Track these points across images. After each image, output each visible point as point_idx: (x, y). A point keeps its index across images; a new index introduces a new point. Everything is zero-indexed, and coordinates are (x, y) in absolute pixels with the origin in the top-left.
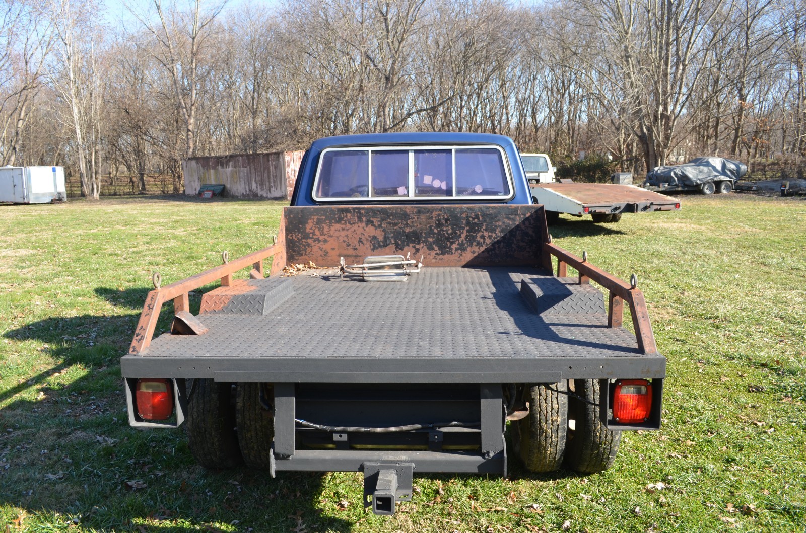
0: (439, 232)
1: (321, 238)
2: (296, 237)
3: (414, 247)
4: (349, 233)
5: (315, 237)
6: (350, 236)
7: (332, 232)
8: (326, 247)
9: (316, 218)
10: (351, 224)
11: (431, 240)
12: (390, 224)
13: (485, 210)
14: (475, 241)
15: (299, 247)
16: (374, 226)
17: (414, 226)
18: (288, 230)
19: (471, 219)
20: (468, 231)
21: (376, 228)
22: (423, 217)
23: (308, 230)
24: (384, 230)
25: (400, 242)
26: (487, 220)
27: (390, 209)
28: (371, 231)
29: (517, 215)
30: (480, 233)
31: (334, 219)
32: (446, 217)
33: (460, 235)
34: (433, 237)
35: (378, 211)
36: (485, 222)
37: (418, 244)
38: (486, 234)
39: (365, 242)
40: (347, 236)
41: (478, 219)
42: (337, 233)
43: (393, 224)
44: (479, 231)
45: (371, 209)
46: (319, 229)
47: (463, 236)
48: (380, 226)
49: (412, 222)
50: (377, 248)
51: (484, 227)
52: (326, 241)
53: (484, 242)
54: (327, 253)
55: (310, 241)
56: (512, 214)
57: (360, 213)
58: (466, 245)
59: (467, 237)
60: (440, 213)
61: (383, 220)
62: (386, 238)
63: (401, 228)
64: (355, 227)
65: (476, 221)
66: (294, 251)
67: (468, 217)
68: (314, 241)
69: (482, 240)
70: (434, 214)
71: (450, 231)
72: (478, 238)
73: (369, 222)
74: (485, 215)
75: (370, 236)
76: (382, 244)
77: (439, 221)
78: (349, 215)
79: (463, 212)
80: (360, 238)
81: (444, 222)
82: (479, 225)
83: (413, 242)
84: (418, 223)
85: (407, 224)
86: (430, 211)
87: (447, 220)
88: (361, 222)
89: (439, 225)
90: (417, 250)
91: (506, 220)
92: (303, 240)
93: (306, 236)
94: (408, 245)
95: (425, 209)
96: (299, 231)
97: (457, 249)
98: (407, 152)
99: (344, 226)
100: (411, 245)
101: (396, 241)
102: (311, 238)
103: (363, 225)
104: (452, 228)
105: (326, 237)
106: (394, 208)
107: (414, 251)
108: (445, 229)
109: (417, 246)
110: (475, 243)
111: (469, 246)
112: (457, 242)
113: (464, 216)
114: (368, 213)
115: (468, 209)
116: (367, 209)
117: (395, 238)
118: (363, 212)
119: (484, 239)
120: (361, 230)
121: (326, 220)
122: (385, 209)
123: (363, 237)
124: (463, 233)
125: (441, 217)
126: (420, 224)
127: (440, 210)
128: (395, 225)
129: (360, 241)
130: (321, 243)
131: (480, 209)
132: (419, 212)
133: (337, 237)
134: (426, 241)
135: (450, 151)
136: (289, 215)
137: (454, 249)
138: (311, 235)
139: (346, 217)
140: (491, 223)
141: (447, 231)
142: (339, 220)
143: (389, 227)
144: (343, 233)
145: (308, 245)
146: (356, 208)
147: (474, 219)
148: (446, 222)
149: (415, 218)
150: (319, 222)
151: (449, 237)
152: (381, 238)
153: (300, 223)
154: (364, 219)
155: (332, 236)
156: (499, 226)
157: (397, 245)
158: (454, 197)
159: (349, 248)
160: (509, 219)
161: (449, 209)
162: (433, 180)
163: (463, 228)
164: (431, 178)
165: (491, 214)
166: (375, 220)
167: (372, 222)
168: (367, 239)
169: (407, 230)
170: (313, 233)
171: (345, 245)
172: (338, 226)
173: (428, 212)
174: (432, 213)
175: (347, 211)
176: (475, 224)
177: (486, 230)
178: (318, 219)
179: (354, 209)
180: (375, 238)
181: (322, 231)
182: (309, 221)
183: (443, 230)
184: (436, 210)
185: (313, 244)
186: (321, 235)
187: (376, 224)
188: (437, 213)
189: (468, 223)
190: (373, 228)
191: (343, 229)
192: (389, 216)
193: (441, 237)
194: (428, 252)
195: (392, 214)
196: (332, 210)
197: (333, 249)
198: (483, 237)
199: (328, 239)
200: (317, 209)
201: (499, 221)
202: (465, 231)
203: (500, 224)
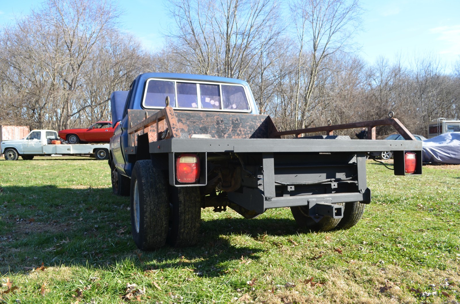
0: (218, 127)
11: (213, 132)
12: (191, 122)
13: (241, 116)
14: (236, 133)
16: (182, 123)
17: (204, 124)
19: (234, 121)
20: (233, 128)
21: (184, 124)
22: (209, 119)
24: (188, 126)
27: (191, 113)
29: (257, 119)
30: (239, 129)
32: (221, 119)
33: (229, 129)
34: (215, 130)
35: (185, 114)
36: (241, 122)
38: (242, 129)
41: (238, 121)
43: (193, 122)
44: (238, 127)
47: (230, 130)
48: (186, 123)
49: (204, 121)
51: (241, 126)
53: (241, 134)
56: (254, 119)
58: (232, 135)
59: (232, 130)
60: (218, 117)
61: (187, 119)
62: (189, 130)
63: (197, 125)
65: (237, 122)
69: (240, 133)
70: (215, 118)
71: (224, 127)
72: (238, 132)
74: (241, 119)
77: (218, 121)
79: (230, 117)
81: (220, 122)
82: (238, 124)
83: (204, 133)
85: (201, 122)
89: (218, 123)
91: (251, 122)
95: (210, 114)
97: (227, 137)
98: (196, 84)
106: (193, 113)
108: (221, 126)
111: (233, 135)
112: (227, 134)
113: (231, 119)
115: (233, 115)
117: (194, 130)
122: (188, 114)
124: (230, 128)
125: (219, 119)
126: (208, 123)
127: (218, 115)
128: (194, 122)
131: (239, 116)
132: (207, 116)
134: (211, 132)
135: (219, 86)
137: (226, 137)
140: (244, 123)
143: (191, 124)
147: (236, 121)
148: (222, 122)
149: (205, 119)
151: (223, 130)
152: (186, 130)
156: (248, 125)
158: (224, 110)
160: (253, 121)
161: (223, 115)
162: (210, 100)
163: (230, 126)
165: (244, 118)
166: (183, 119)
167: (181, 121)
169: (201, 126)
173: (212, 116)
174: (214, 116)
176: (237, 123)
180: (183, 130)
183: (220, 127)
184: (216, 115)
187: (184, 122)
188: (217, 117)
189: (233, 123)
190: (182, 124)
192: (191, 118)
193: (219, 130)
195: (193, 116)
198: (240, 131)
201: (248, 122)
202: (231, 128)
203: (249, 124)
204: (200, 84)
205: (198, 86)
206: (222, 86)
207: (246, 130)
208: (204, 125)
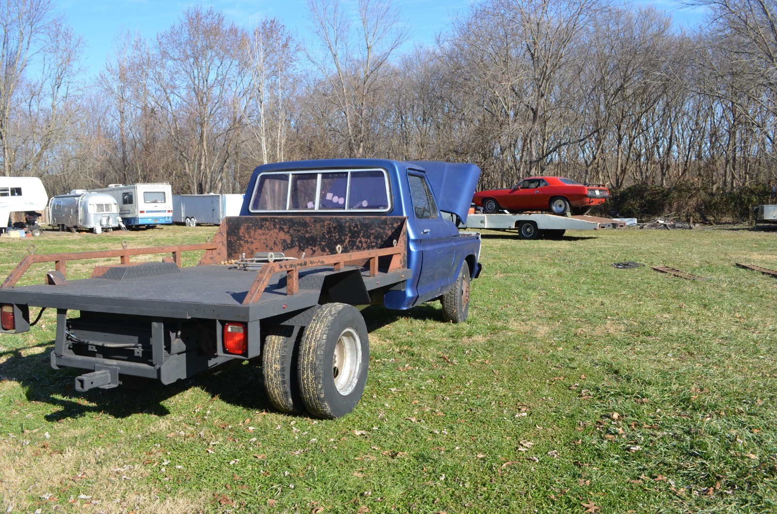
0: (329, 237)
1: (249, 240)
2: (233, 239)
3: (312, 249)
4: (267, 237)
5: (245, 239)
6: (268, 239)
7: (256, 236)
8: (253, 247)
9: (246, 224)
10: (269, 230)
11: (323, 243)
12: (295, 230)
13: (362, 220)
14: (355, 245)
15: (235, 246)
16: (284, 231)
17: (311, 232)
18: (229, 234)
19: (352, 228)
20: (350, 237)
21: (286, 233)
22: (318, 225)
23: (241, 234)
24: (291, 235)
25: (302, 245)
26: (364, 228)
27: (295, 219)
28: (282, 236)
29: (386, 224)
30: (359, 239)
31: (258, 226)
32: (334, 226)
33: (344, 240)
34: (325, 241)
35: (287, 220)
36: (362, 230)
37: (315, 246)
38: (363, 240)
39: (278, 244)
40: (266, 239)
41: (358, 228)
42: (259, 237)
43: (297, 230)
44: (358, 237)
45: (282, 218)
46: (248, 234)
47: (347, 241)
48: (288, 232)
49: (311, 229)
50: (286, 249)
51: (362, 234)
52: (252, 242)
53: (362, 246)
54: (253, 252)
55: (242, 242)
56: (383, 224)
57: (275, 222)
58: (349, 249)
59: (349, 242)
61: (290, 227)
62: (292, 241)
63: (303, 234)
64: (272, 232)
65: (356, 229)
66: (232, 250)
67: (350, 226)
68: (245, 242)
69: (360, 245)
70: (326, 223)
71: (337, 237)
72: (358, 243)
73: (281, 229)
74: (363, 225)
75: (281, 240)
76: (289, 246)
77: (330, 229)
78: (267, 223)
79: (346, 222)
80: (275, 241)
81: (332, 229)
82: (358, 233)
83: (311, 245)
84: (315, 230)
85: (307, 231)
86: (323, 221)
87: (335, 228)
88: (276, 228)
89: (329, 232)
90: (314, 251)
91: (378, 229)
92: (238, 242)
93: (240, 239)
94: (307, 247)
95: (319, 219)
96: (235, 235)
98: (316, 174)
99: (264, 232)
100: (310, 247)
101: (299, 244)
102: (243, 240)
103: (277, 231)
104: (339, 235)
105: (252, 239)
106: (297, 218)
107: (311, 252)
108: (333, 235)
109: (314, 248)
110: (355, 247)
111: (351, 249)
112: (342, 246)
113: (347, 225)
114: (280, 222)
115: (350, 219)
116: (280, 218)
117: (299, 241)
118: (277, 220)
119: (362, 244)
120: (275, 235)
121: (252, 226)
122: (292, 218)
123: (277, 240)
124: (346, 238)
125: (331, 226)
126: (316, 231)
127: (330, 220)
128: (299, 231)
129: (275, 243)
130: (249, 244)
131: (359, 220)
132: (315, 221)
133: (260, 240)
134: (320, 244)
135: (347, 173)
136: (229, 222)
138: (242, 238)
139: (266, 224)
140: (367, 231)
141: (335, 237)
142: (261, 227)
143: (294, 233)
144: (263, 237)
145: (241, 245)
146: (272, 218)
147: (354, 227)
148: (335, 230)
149: (313, 226)
150: (248, 228)
151: (336, 242)
152: (289, 241)
153: (236, 228)
154: (278, 226)
155: (256, 239)
156: (373, 234)
157: (300, 247)
158: (346, 210)
159: (267, 248)
160: (380, 227)
161: (336, 219)
162: (333, 196)
163: (347, 235)
164: (332, 194)
165: (367, 224)
166: (285, 227)
167: (283, 229)
168: (280, 242)
169: (307, 235)
170: (244, 237)
171: (264, 246)
172: (260, 231)
173: (321, 221)
175: (266, 220)
176: (356, 231)
177: (363, 236)
178: (247, 226)
179: (271, 218)
180: (285, 241)
181: (250, 235)
182: (242, 227)
184: (327, 220)
185: (244, 245)
186: (249, 238)
187: (286, 230)
188: (328, 222)
189: (350, 231)
190: (283, 233)
191: (264, 234)
192: (294, 225)
193: (331, 242)
194: (321, 253)
195: (296, 223)
196: (256, 219)
197: (257, 249)
198: (361, 242)
199: (254, 241)
200: (247, 218)
201: (373, 229)
202: (348, 237)
203: (374, 231)
204: (322, 173)
205: (319, 177)
206: (352, 173)
207: (369, 241)
208: (312, 234)
